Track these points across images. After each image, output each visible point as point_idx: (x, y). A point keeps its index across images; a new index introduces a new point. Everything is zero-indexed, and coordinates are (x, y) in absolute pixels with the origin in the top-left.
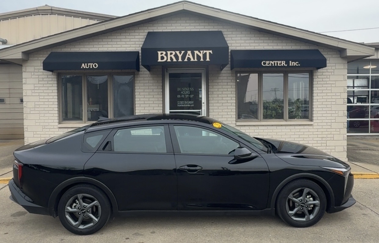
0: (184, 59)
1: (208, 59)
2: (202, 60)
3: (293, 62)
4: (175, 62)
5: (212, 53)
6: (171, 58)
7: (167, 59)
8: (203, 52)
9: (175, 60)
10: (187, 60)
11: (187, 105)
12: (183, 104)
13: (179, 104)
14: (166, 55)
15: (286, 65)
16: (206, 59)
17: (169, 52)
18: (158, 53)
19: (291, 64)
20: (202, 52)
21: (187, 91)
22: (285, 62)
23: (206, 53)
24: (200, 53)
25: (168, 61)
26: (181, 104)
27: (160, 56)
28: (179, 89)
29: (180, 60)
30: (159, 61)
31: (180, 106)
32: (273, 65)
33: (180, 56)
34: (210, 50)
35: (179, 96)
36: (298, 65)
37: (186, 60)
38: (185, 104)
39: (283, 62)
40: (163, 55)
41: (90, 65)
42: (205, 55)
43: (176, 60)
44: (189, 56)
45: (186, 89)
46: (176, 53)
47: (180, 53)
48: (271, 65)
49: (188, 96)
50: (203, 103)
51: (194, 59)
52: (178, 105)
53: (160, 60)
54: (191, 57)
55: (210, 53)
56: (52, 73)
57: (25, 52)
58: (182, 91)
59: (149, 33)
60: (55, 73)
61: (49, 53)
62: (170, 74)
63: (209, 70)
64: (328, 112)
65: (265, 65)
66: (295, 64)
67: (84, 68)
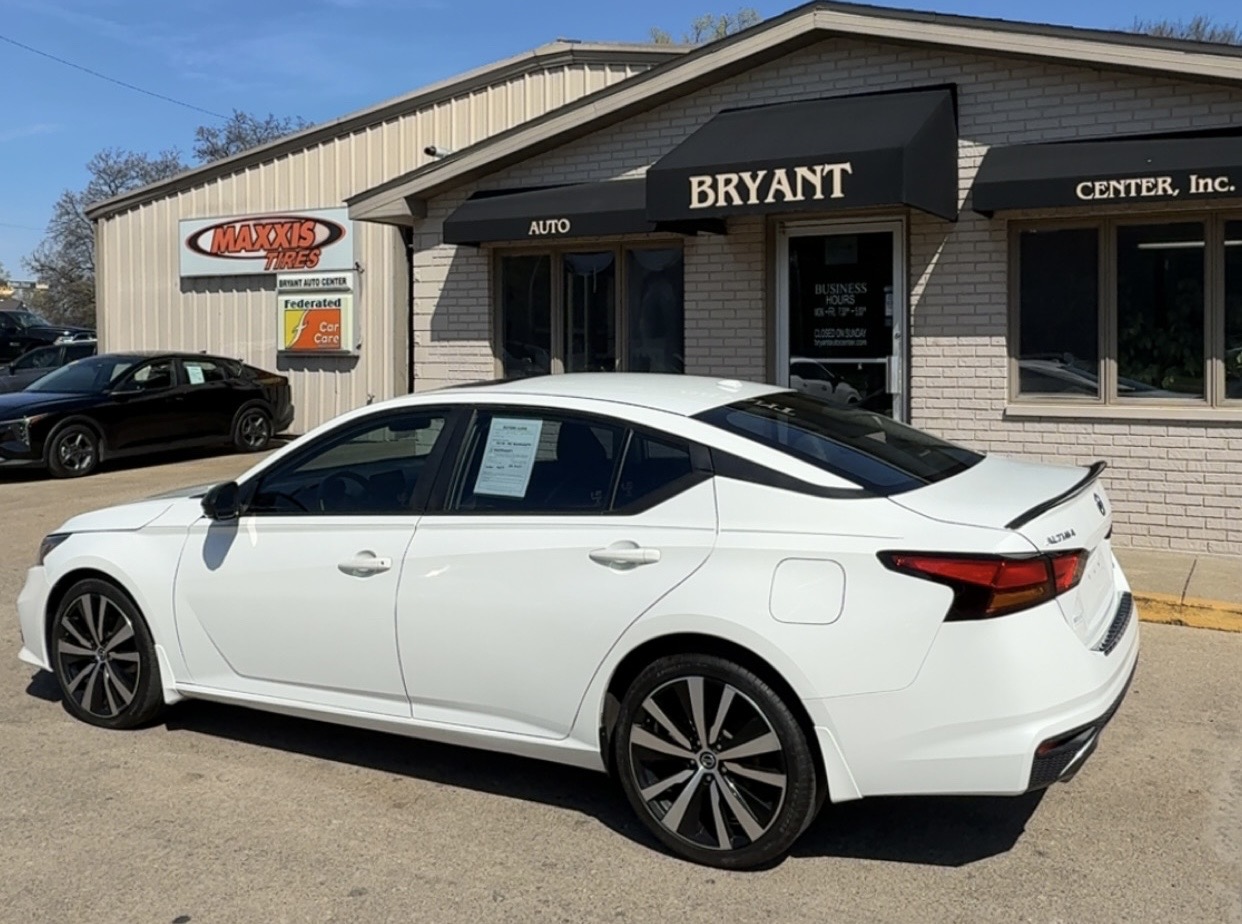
0: (766, 197)
1: (837, 193)
2: (819, 195)
3: (1204, 178)
4: (738, 207)
5: (850, 171)
6: (728, 196)
7: (716, 200)
8: (822, 170)
9: (737, 201)
10: (775, 197)
11: (844, 343)
12: (833, 339)
13: (821, 339)
14: (714, 186)
15: (1174, 190)
16: (832, 192)
17: (721, 178)
18: (690, 183)
19: (1197, 188)
20: (818, 169)
21: (844, 293)
22: (1169, 180)
23: (831, 172)
24: (814, 172)
25: (718, 204)
26: (825, 339)
27: (695, 191)
28: (819, 289)
29: (753, 200)
30: (692, 206)
31: (824, 343)
32: (1123, 195)
33: (753, 187)
34: (845, 162)
35: (819, 312)
36: (1226, 189)
37: (770, 199)
38: (839, 339)
39: (1164, 182)
40: (705, 188)
41: (551, 225)
42: (827, 180)
43: (742, 198)
44: (779, 187)
45: (842, 286)
46: (741, 179)
47: (754, 177)
48: (1112, 196)
49: (848, 310)
50: (897, 336)
51: (795, 194)
52: (817, 342)
53: (695, 204)
54: (786, 188)
55: (844, 171)
56: (478, 252)
57: (412, 196)
58: (829, 295)
59: (723, 113)
60: (485, 250)
61: (471, 194)
62: (791, 239)
63: (911, 222)
65: (1090, 197)
66: (1213, 185)
67: (537, 235)
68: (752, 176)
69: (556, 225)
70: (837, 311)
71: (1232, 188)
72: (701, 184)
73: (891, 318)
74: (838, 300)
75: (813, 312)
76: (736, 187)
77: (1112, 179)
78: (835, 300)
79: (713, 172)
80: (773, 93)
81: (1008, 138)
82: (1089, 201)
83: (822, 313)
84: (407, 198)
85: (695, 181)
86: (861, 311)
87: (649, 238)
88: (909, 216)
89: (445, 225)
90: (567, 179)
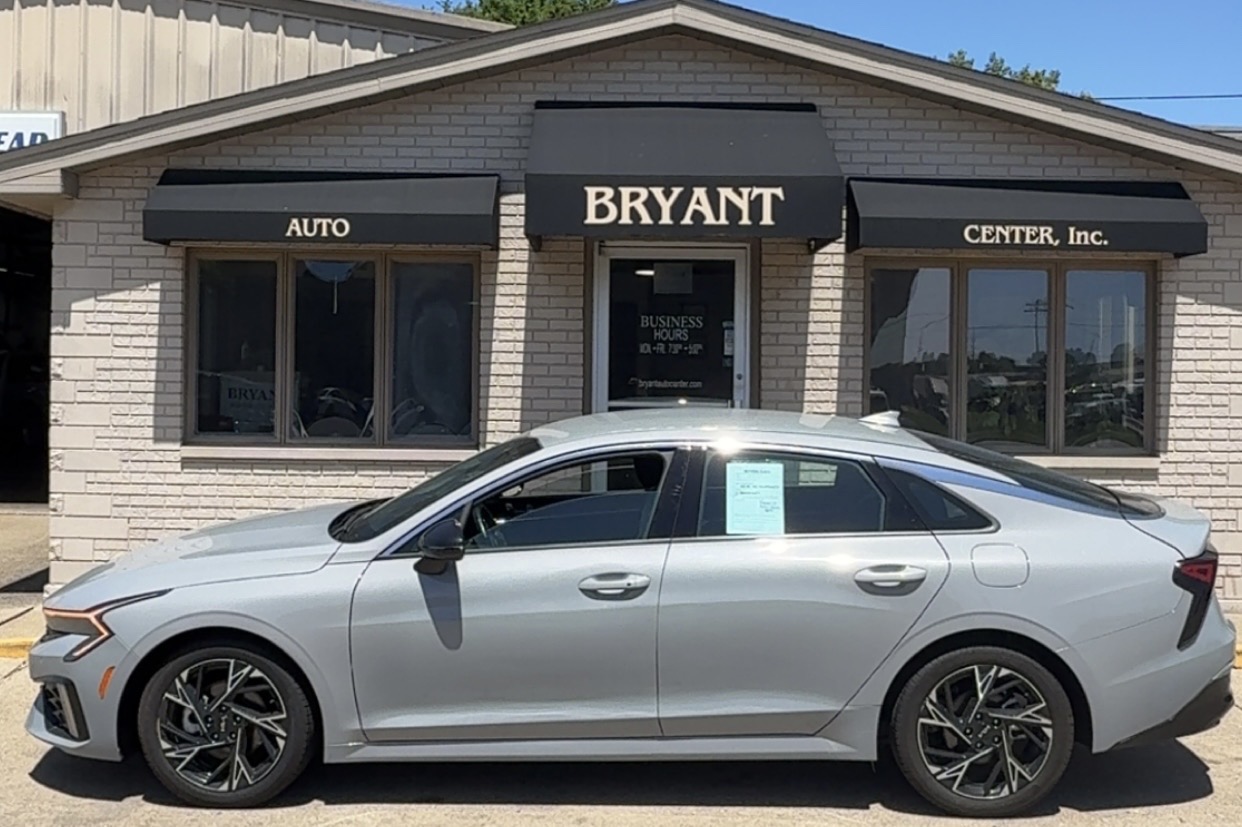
0: (682, 218)
1: (767, 220)
2: (745, 221)
3: (1081, 230)
4: (648, 226)
5: (782, 197)
6: (634, 212)
7: (619, 217)
8: (750, 193)
9: (646, 219)
10: (692, 218)
11: (675, 384)
14: (617, 200)
15: (1054, 239)
16: (761, 219)
17: (626, 192)
18: (585, 193)
19: (1075, 240)
20: (745, 191)
21: (676, 327)
22: (1050, 230)
23: (760, 197)
24: (740, 195)
25: (621, 222)
27: (592, 203)
29: (666, 219)
30: (587, 221)
31: (650, 385)
32: (1007, 241)
33: (666, 206)
34: (777, 186)
35: (645, 349)
36: (1100, 243)
37: (687, 220)
39: (1046, 231)
40: (605, 200)
41: (320, 226)
42: (756, 205)
43: (652, 217)
44: (698, 207)
45: (673, 319)
46: (651, 194)
47: (667, 194)
48: (998, 241)
49: (680, 346)
50: (740, 377)
51: (717, 217)
53: (591, 218)
54: (706, 209)
55: (774, 197)
56: (166, 251)
57: (71, 168)
58: (658, 328)
59: (540, 105)
60: (178, 249)
61: (159, 172)
62: (612, 261)
63: (763, 251)
64: (1217, 422)
65: (977, 241)
66: (1090, 238)
67: (300, 237)
68: (664, 193)
69: (329, 226)
70: (667, 348)
71: (1106, 243)
72: (599, 195)
73: (731, 357)
74: (668, 335)
75: (638, 349)
76: (645, 204)
77: (999, 224)
78: (664, 334)
79: (615, 182)
80: (601, 88)
81: (868, 169)
82: (976, 244)
83: (649, 350)
84: (64, 171)
85: (591, 191)
86: (695, 349)
87: (430, 249)
88: (760, 244)
89: (145, 213)
90: (313, 165)
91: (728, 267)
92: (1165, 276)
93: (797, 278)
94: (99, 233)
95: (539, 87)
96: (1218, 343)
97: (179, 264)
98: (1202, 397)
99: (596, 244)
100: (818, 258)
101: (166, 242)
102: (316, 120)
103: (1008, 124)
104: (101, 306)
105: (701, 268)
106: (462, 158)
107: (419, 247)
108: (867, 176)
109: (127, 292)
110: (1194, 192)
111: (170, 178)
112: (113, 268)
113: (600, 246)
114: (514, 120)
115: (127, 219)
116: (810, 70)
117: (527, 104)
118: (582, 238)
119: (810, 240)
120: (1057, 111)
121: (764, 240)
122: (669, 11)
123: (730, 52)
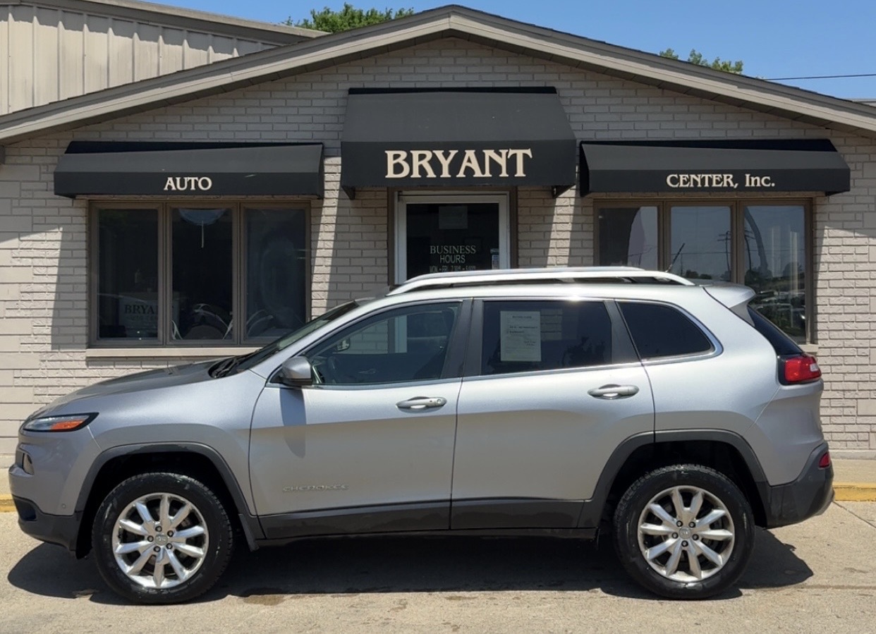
1: (520, 173)
2: (504, 174)
3: (755, 177)
4: (431, 179)
5: (531, 156)
7: (411, 172)
8: (507, 154)
9: (431, 174)
10: (464, 173)
14: (409, 160)
15: (734, 184)
16: (516, 173)
17: (415, 154)
18: (386, 155)
19: (750, 183)
20: (504, 152)
21: (456, 253)
22: (731, 176)
23: (515, 156)
24: (500, 155)
25: (412, 176)
27: (391, 163)
28: (434, 250)
29: (445, 174)
30: (388, 176)
32: (699, 185)
33: (445, 164)
35: (434, 269)
36: (769, 185)
37: (461, 174)
39: (728, 177)
40: (400, 160)
41: (189, 182)
42: (512, 162)
43: (435, 174)
44: (469, 165)
45: (454, 247)
46: (434, 155)
47: (446, 155)
48: (692, 185)
49: (460, 268)
51: (483, 172)
53: (391, 174)
54: (475, 165)
55: (525, 156)
56: (73, 203)
58: (442, 254)
59: (352, 91)
60: (82, 201)
61: (66, 144)
62: (408, 206)
63: (519, 197)
64: (860, 317)
65: (677, 186)
66: (761, 181)
67: (174, 191)
68: (443, 154)
69: (196, 182)
70: (450, 269)
71: (773, 185)
72: (396, 157)
74: (450, 259)
76: (429, 162)
77: (692, 174)
78: (448, 259)
79: (408, 147)
80: (397, 78)
81: (595, 134)
82: (676, 188)
85: (390, 154)
87: (272, 199)
88: (517, 191)
89: (56, 175)
90: (184, 137)
91: (494, 209)
92: (819, 209)
93: (544, 216)
94: (22, 190)
95: (351, 78)
96: (860, 258)
97: (82, 212)
98: (849, 298)
99: (396, 193)
100: (559, 201)
101: (72, 196)
102: (185, 104)
103: (698, 99)
104: (23, 245)
105: (473, 209)
106: (295, 131)
107: (265, 198)
108: (594, 140)
109: (44, 234)
110: (839, 146)
111: (75, 148)
112: (32, 216)
113: (399, 195)
114: (334, 103)
115: (42, 179)
116: (552, 63)
117: (343, 90)
118: (386, 189)
119: (553, 188)
120: (735, 88)
121: (519, 189)
122: (446, 20)
123: (492, 50)
